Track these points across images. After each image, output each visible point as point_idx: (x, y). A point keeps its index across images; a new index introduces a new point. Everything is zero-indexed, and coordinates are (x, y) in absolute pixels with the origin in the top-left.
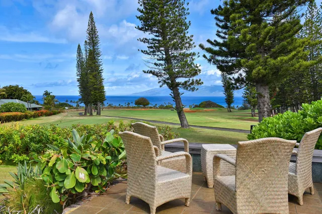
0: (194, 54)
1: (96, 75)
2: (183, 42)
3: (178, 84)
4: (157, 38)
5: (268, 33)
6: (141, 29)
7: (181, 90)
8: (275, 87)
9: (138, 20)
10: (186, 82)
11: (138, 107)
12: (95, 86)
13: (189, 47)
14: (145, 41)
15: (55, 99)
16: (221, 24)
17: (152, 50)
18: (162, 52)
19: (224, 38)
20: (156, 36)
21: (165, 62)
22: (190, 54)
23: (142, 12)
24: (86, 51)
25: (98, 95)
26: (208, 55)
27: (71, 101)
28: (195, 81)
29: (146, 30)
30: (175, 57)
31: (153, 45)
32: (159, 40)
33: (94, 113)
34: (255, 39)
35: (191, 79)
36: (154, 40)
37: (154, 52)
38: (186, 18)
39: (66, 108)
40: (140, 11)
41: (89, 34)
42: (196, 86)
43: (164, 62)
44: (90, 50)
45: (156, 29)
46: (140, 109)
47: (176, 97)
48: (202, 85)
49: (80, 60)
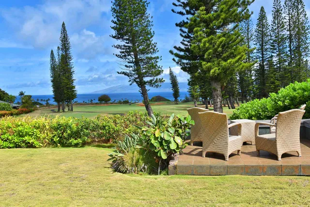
0: (158, 58)
1: (68, 76)
2: (149, 48)
3: (145, 83)
4: (128, 45)
5: (221, 42)
6: (114, 37)
7: (147, 87)
8: (224, 83)
9: (113, 30)
10: (151, 81)
11: (101, 103)
12: (68, 86)
13: (153, 52)
14: (118, 47)
15: (31, 99)
16: (184, 35)
17: (123, 54)
18: (132, 56)
19: (187, 45)
20: (126, 43)
21: (135, 65)
22: (154, 58)
23: (115, 23)
24: (59, 55)
25: (70, 93)
26: (177, 59)
27: (42, 100)
28: (158, 79)
29: (119, 38)
30: (142, 60)
31: (125, 50)
32: (129, 46)
33: (66, 110)
34: (211, 46)
35: (155, 78)
36: (125, 46)
37: (125, 56)
38: (151, 29)
39: (38, 106)
40: (113, 22)
41: (62, 41)
42: (159, 84)
43: (133, 64)
44: (62, 55)
45: (127, 38)
46: (102, 105)
47: (144, 93)
48: (164, 82)
49: (53, 63)
